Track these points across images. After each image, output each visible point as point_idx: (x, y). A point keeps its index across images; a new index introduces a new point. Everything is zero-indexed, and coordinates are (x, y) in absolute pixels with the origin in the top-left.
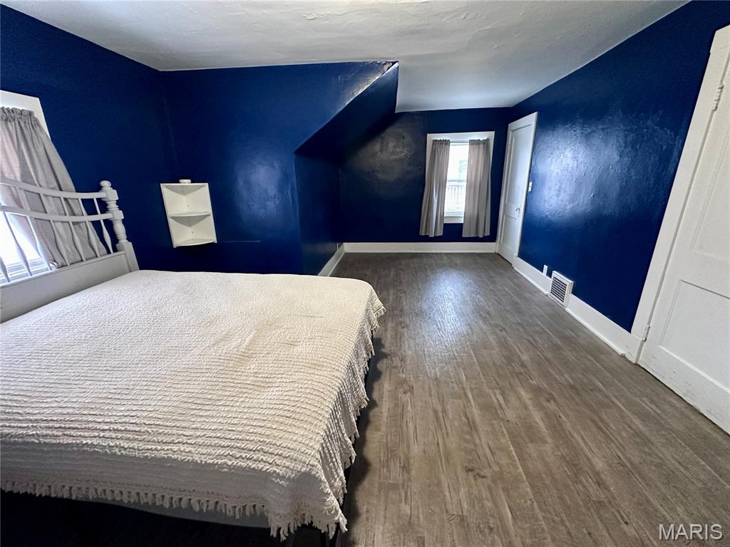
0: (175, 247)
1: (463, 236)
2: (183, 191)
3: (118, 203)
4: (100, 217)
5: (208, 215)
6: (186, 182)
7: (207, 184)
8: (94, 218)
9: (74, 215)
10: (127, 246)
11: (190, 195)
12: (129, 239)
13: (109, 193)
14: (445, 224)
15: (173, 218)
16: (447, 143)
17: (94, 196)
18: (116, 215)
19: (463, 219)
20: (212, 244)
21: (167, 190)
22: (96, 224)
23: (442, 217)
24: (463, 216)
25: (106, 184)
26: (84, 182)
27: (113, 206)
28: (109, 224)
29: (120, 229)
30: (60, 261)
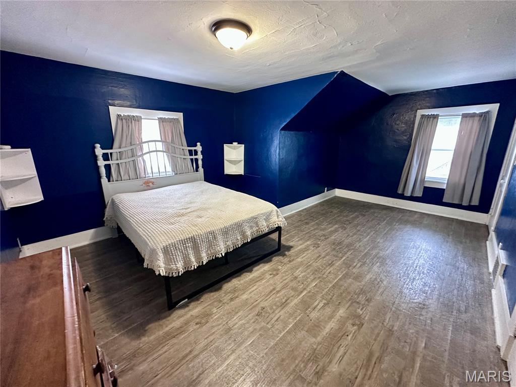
0: (225, 174)
1: (444, 201)
2: (234, 148)
3: (202, 152)
4: (194, 157)
5: (242, 160)
6: (235, 144)
7: (243, 145)
8: (191, 157)
9: (185, 155)
10: (201, 169)
11: (237, 150)
12: (203, 167)
13: (199, 148)
14: (425, 187)
15: (227, 160)
16: (435, 117)
17: (193, 148)
18: (200, 157)
19: (446, 185)
20: (241, 175)
21: (226, 147)
22: (192, 160)
23: (423, 181)
24: (446, 182)
25: (198, 144)
26: (191, 143)
27: (199, 153)
28: (197, 160)
29: (200, 163)
30: (176, 172)
